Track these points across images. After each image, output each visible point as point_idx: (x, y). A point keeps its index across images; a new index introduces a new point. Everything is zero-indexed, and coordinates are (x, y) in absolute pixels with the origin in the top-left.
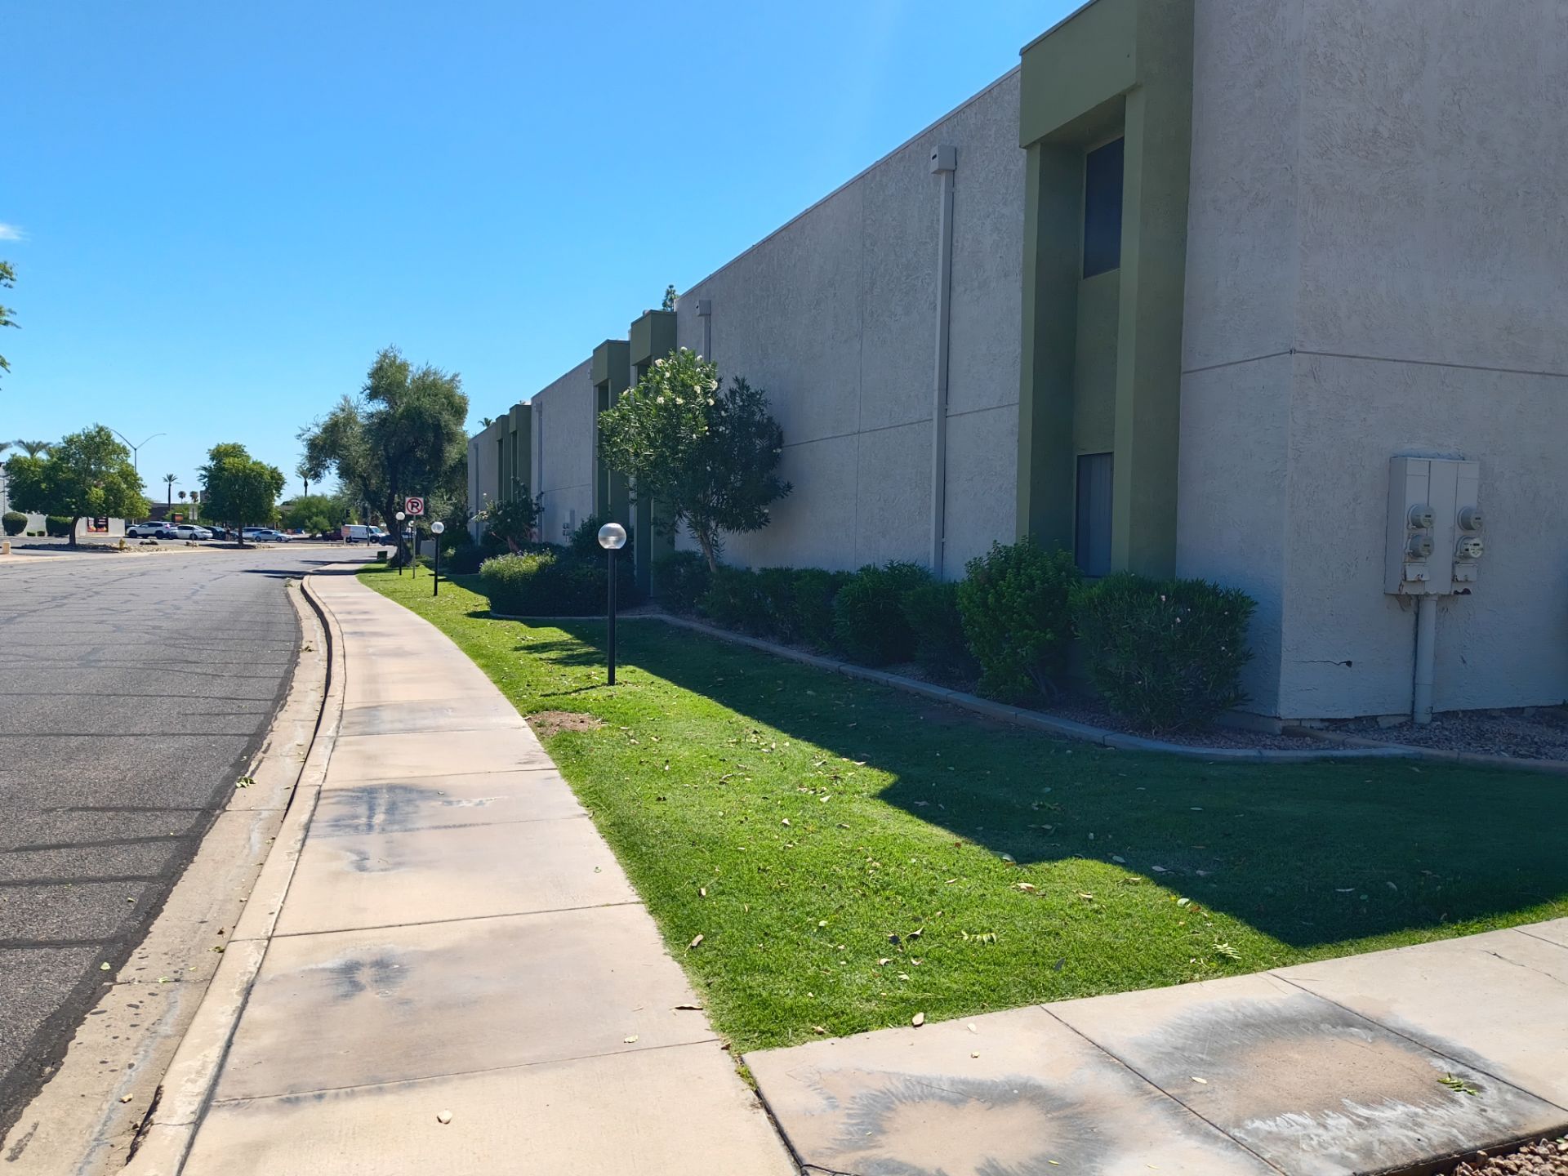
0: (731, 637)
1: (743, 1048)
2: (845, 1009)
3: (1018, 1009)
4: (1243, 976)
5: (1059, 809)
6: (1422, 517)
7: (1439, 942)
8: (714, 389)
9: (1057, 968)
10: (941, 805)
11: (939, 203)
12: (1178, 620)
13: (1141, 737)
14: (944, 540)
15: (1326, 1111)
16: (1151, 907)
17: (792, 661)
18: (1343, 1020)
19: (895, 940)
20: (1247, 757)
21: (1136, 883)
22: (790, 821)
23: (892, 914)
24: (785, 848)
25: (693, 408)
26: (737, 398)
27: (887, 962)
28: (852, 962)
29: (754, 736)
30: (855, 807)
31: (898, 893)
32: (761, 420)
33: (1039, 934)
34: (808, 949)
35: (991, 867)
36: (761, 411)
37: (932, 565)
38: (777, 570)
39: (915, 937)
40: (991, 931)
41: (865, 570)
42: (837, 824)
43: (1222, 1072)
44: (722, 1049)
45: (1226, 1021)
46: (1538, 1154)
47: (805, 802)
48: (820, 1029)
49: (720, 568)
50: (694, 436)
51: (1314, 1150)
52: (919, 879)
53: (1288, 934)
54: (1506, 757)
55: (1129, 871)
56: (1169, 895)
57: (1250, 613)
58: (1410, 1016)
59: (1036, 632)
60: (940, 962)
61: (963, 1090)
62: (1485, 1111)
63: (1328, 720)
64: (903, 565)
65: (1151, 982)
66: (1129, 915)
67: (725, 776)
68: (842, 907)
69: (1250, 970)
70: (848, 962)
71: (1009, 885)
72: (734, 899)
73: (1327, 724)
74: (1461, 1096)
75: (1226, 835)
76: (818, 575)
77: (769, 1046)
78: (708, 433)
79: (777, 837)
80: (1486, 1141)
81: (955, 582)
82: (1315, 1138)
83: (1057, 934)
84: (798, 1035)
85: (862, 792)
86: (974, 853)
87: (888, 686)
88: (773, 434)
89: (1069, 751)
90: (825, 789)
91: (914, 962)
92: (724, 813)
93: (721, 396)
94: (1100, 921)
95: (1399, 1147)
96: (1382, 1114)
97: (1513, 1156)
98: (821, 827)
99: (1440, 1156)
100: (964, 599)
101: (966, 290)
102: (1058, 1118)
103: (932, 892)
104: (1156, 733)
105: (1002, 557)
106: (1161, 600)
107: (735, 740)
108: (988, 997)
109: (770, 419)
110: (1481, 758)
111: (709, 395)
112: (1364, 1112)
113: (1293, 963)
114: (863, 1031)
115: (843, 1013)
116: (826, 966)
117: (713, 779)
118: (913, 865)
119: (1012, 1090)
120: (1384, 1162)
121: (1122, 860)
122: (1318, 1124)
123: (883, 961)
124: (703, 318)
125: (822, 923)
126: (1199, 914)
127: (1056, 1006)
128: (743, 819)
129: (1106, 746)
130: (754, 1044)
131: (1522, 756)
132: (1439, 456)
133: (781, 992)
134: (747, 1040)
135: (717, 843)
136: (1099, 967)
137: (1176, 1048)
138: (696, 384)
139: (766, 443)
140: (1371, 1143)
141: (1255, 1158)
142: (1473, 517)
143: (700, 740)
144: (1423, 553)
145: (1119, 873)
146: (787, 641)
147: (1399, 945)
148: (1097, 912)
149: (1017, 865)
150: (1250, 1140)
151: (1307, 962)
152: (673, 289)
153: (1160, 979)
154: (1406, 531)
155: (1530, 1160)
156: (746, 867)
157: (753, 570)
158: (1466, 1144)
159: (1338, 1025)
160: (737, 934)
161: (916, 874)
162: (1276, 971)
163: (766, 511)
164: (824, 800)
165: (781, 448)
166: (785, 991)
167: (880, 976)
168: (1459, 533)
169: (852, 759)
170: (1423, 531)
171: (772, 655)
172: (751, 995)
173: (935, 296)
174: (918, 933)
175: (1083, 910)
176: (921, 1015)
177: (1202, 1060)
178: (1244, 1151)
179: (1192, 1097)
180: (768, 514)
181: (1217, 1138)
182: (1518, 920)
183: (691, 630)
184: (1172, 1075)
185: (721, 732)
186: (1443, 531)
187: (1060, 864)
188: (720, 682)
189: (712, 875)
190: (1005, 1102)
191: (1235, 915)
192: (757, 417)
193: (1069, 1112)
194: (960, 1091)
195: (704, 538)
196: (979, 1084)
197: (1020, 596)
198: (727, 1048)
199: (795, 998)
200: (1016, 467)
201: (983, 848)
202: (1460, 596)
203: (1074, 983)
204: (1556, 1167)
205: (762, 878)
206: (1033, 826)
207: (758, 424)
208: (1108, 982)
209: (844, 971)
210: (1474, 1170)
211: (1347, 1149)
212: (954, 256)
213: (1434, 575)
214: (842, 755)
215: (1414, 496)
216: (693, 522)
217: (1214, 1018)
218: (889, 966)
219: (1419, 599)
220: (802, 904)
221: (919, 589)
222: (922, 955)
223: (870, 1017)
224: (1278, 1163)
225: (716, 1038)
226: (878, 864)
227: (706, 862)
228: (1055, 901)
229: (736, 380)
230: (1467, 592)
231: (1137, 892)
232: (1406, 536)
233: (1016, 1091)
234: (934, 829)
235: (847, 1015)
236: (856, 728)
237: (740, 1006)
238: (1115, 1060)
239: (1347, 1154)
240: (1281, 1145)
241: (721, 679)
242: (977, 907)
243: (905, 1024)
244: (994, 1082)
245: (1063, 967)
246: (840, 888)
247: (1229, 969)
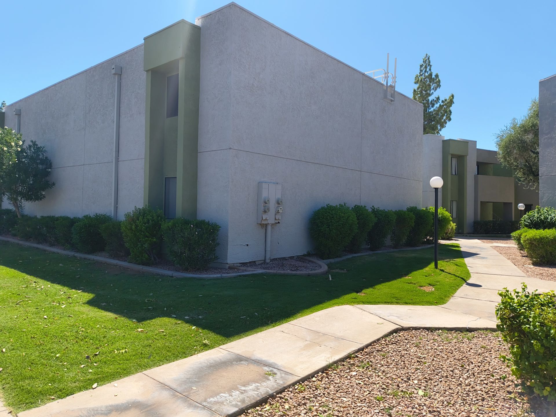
0: (28, 244)
1: (18, 411)
2: (65, 387)
3: (134, 375)
4: (211, 350)
5: (155, 301)
6: (267, 201)
7: (268, 330)
8: (21, 144)
9: (149, 358)
10: (111, 304)
11: (115, 85)
12: (197, 233)
13: (185, 273)
14: (117, 206)
15: (232, 391)
16: (183, 331)
17: (54, 253)
18: (239, 359)
19: (88, 357)
20: (218, 277)
21: (179, 324)
22: (47, 317)
23: (88, 348)
24: (44, 327)
25: (11, 151)
26: (32, 149)
27: (84, 366)
28: (69, 369)
29: (35, 284)
30: (76, 308)
31: (91, 339)
32: (42, 158)
33: (144, 347)
34: (51, 366)
35: (128, 325)
36: (43, 154)
37: (113, 215)
38: (48, 217)
39: (96, 355)
40: (126, 348)
41: (86, 217)
42: (68, 316)
43: (201, 384)
44: (8, 413)
45: (204, 366)
46: (290, 391)
47: (54, 308)
48: (53, 397)
49: (23, 216)
50: (10, 162)
51: (228, 404)
52: (100, 333)
53: (225, 334)
54: (289, 271)
55: (177, 320)
56: (189, 326)
57: (218, 230)
58: (259, 355)
59: (150, 239)
60: (105, 363)
61: (110, 409)
62: (276, 381)
63: (242, 263)
64: (101, 215)
65: (181, 357)
66: (176, 335)
67: (19, 301)
68: (67, 348)
69: (213, 347)
70: (67, 369)
71: (134, 330)
72: (19, 351)
73: (241, 264)
74: (271, 378)
75: (209, 303)
76: (66, 219)
77: (30, 408)
78: (17, 162)
79: (41, 323)
80: (276, 390)
81: (121, 221)
82: (228, 400)
83: (150, 346)
84: (43, 402)
85: (80, 302)
86: (122, 320)
87: (94, 260)
88: (48, 163)
89: (160, 280)
90: (64, 302)
91: (95, 364)
92: (17, 316)
93: (25, 147)
94: (165, 338)
95: (252, 397)
96: (248, 388)
97: (283, 393)
98: (61, 317)
99: (263, 398)
100: (124, 228)
101: (125, 117)
102: (145, 411)
103: (104, 337)
104: (190, 271)
105: (138, 212)
106: (191, 226)
107: (25, 286)
108: (123, 373)
109: (46, 158)
110: (282, 272)
111: (19, 147)
112: (243, 388)
113: (226, 343)
114: (72, 395)
115: (63, 389)
116: (58, 372)
117: (13, 303)
118: (98, 328)
119: (129, 405)
120: (248, 403)
121: (175, 316)
122: (230, 395)
123: (82, 366)
124: (17, 116)
125: (57, 355)
126: (199, 331)
127: (148, 372)
128: (26, 318)
129: (173, 277)
130: (23, 409)
131: (293, 271)
132: (271, 183)
133: (37, 386)
134: (20, 408)
135: (13, 329)
136: (164, 355)
137: (187, 379)
138: (12, 142)
139: (44, 167)
140: (245, 398)
141: (210, 411)
142: (280, 201)
143: (8, 287)
144: (267, 211)
145: (173, 321)
146: (52, 245)
147: (257, 332)
148: (165, 335)
149: (138, 323)
150: (208, 405)
151: (230, 342)
152: (5, 102)
153: (184, 355)
154: (263, 205)
155: (288, 393)
156: (25, 337)
157: (37, 217)
158: (271, 392)
159: (238, 361)
160: (18, 365)
161: (99, 331)
162: (221, 347)
163: (44, 193)
164: (63, 307)
165: (51, 169)
166: (38, 385)
167: (80, 372)
168: (277, 205)
169: (76, 289)
170: (267, 205)
171: (45, 251)
172: (23, 389)
173: (114, 117)
174: (97, 353)
175: (160, 335)
176: (96, 384)
177: (195, 381)
178: (206, 409)
179: (191, 394)
180: (44, 194)
181: (198, 407)
182: (289, 320)
183: (8, 241)
184: (185, 388)
185: (19, 283)
186: (272, 205)
187: (153, 320)
188: (20, 262)
189: (9, 343)
190: (126, 410)
191: (210, 330)
192: (41, 157)
193: (149, 409)
194: (109, 409)
195: (15, 204)
196: (117, 405)
197: (144, 226)
198: (10, 412)
199: (43, 387)
200: (143, 181)
201: (126, 318)
202: (277, 224)
203: (155, 362)
204: (294, 394)
205: (32, 341)
206: (145, 308)
207: (41, 160)
208: (166, 360)
209: (65, 372)
210: (273, 399)
211: (238, 401)
212: (121, 104)
213: (270, 218)
214: (72, 289)
215: (265, 194)
216: (10, 197)
217: (201, 366)
218: (85, 368)
219: (266, 225)
220: (50, 349)
221: (107, 224)
222: (98, 361)
223: (75, 388)
224: (217, 411)
225: (6, 409)
226: (84, 329)
227: (7, 337)
228: (150, 334)
229: (32, 141)
230: (279, 223)
231: (179, 327)
232: (262, 206)
233: (130, 405)
234: (108, 313)
235: (65, 389)
236: (79, 278)
237: (17, 395)
238: (166, 387)
239: (237, 403)
240: (218, 404)
241: (21, 261)
242: (121, 340)
243: (90, 389)
244: (122, 403)
245: (151, 357)
246: (67, 340)
247: (206, 348)
